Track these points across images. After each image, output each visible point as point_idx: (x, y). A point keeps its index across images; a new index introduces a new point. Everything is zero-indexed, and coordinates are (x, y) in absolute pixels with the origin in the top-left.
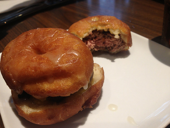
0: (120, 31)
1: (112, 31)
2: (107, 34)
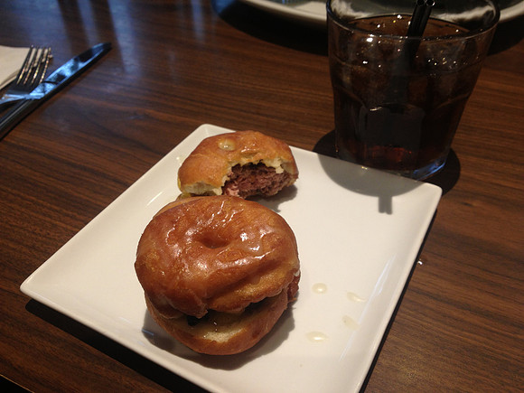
0: (281, 159)
1: (268, 163)
2: (259, 168)
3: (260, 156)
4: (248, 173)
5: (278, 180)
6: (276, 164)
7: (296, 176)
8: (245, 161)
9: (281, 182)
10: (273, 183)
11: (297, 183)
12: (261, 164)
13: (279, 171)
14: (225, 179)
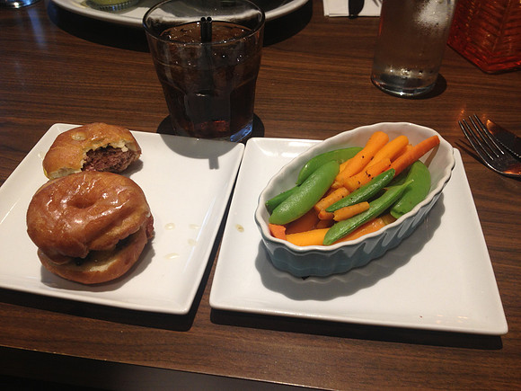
0: (124, 141)
1: (115, 145)
2: (108, 150)
3: (107, 141)
4: (100, 155)
5: (125, 157)
6: (121, 145)
7: (140, 152)
8: (96, 147)
9: (129, 158)
10: (122, 160)
11: (141, 158)
12: (109, 147)
13: (125, 150)
14: (82, 162)
